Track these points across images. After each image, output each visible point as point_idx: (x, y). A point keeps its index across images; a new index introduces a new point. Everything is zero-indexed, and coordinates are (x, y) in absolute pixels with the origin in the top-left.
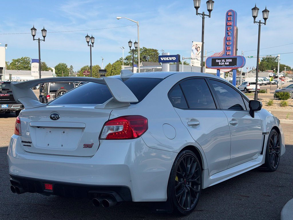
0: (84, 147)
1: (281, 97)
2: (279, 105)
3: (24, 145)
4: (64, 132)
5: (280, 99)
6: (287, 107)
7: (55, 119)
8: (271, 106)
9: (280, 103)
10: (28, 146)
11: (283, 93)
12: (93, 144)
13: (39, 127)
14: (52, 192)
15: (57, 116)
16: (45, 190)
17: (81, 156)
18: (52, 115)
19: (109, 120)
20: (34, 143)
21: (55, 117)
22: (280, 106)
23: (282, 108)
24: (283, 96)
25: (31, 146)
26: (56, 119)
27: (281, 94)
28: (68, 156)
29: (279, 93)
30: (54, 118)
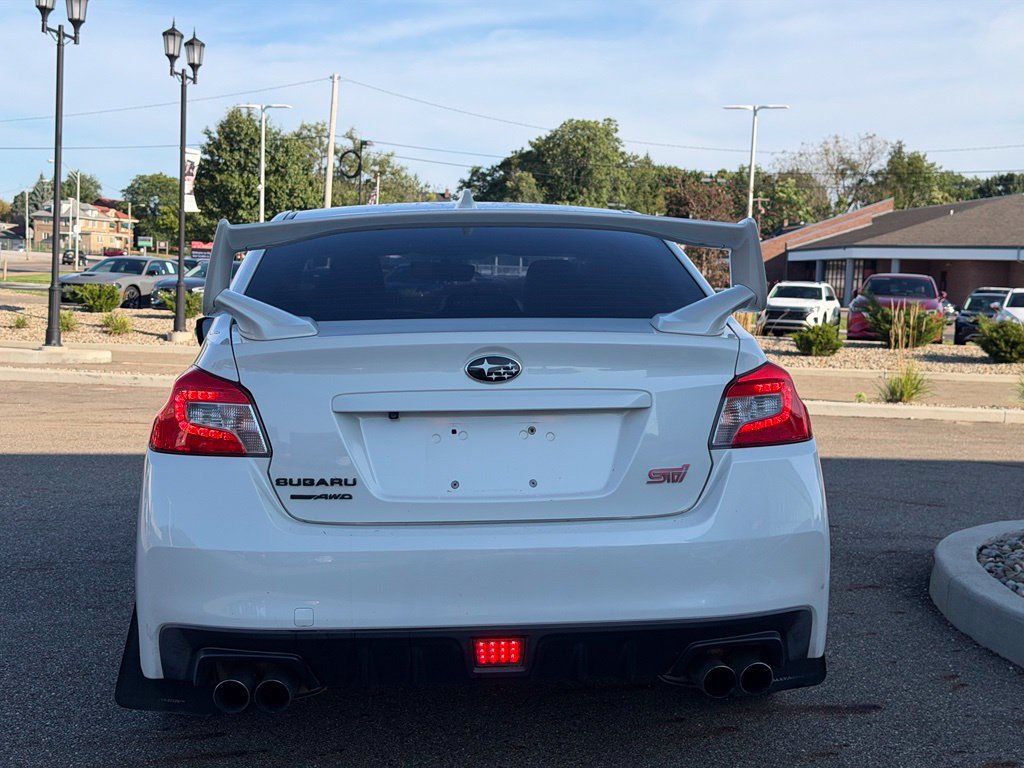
0: (648, 482)
1: (91, 302)
2: (99, 329)
3: (293, 497)
4: (532, 430)
5: (90, 309)
6: (130, 335)
7: (500, 379)
8: (72, 334)
9: (102, 323)
10: (325, 497)
11: (97, 288)
12: (687, 466)
13: (394, 416)
14: (521, 669)
15: (510, 365)
16: (477, 671)
17: (629, 516)
18: (481, 361)
19: (735, 376)
20: (373, 483)
21: (502, 371)
22: (106, 332)
23: (112, 338)
24: (99, 297)
25: (350, 497)
26: (504, 379)
27: (91, 292)
28: (568, 520)
29: (86, 289)
30: (494, 376)
